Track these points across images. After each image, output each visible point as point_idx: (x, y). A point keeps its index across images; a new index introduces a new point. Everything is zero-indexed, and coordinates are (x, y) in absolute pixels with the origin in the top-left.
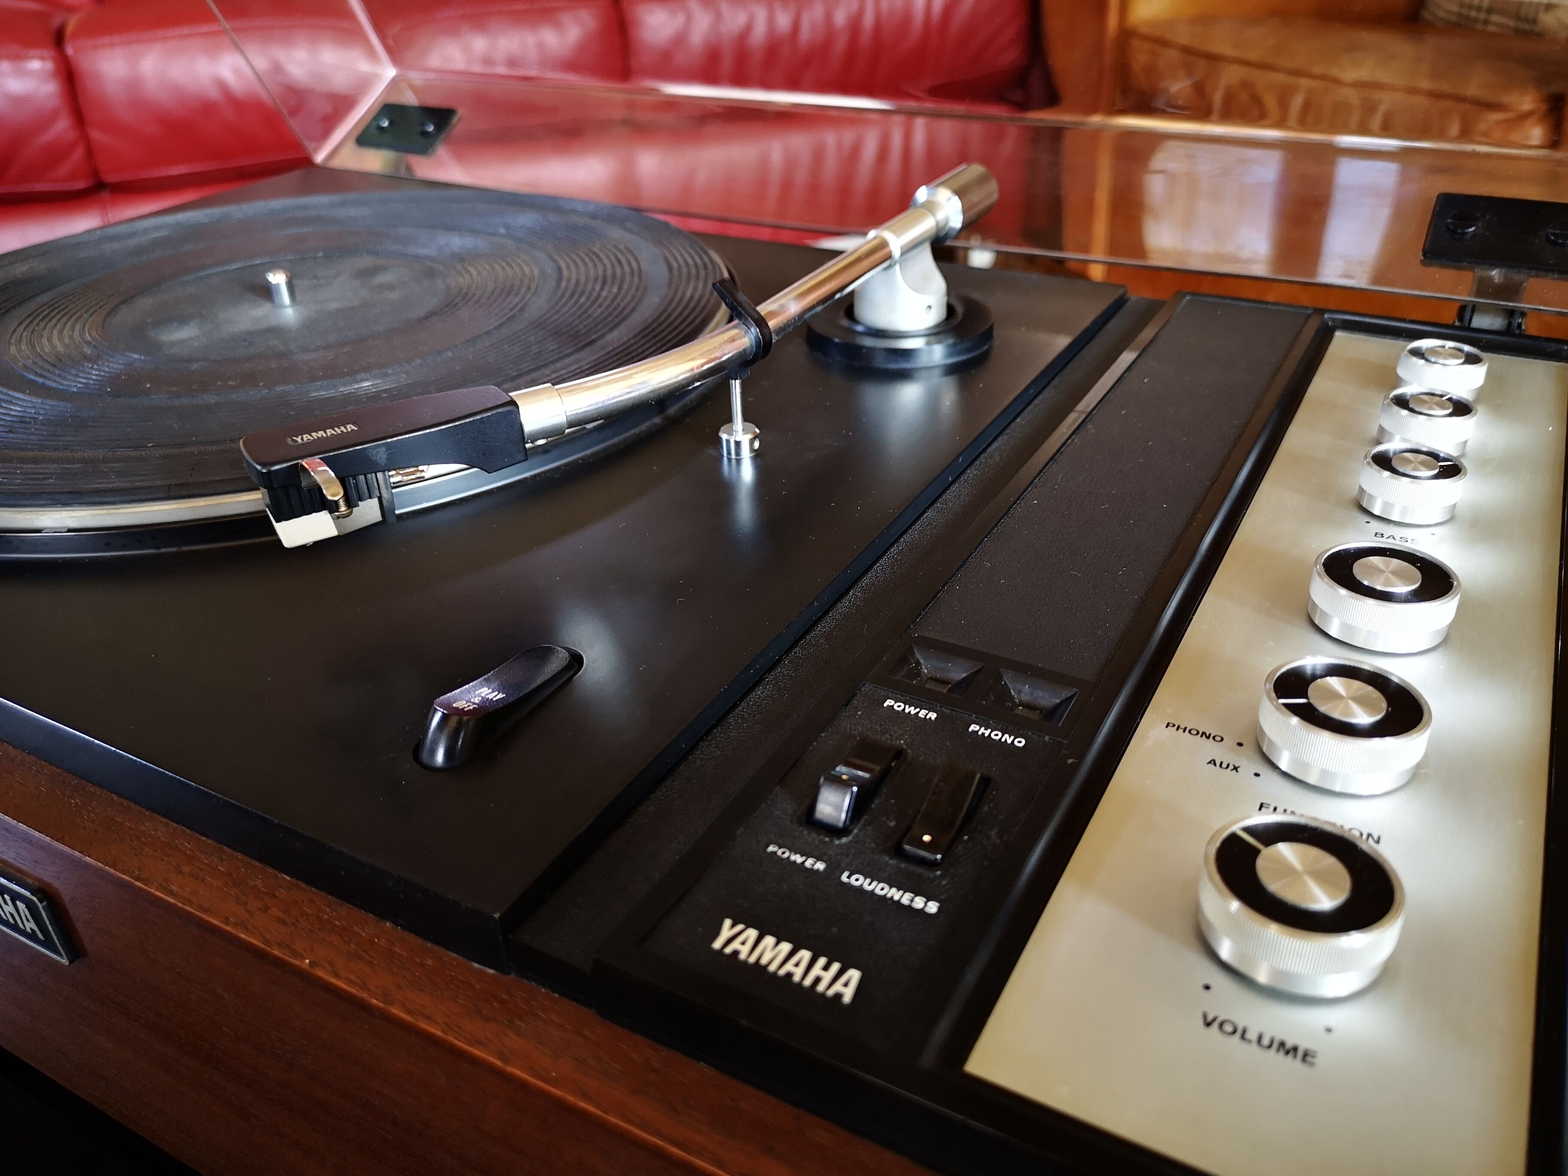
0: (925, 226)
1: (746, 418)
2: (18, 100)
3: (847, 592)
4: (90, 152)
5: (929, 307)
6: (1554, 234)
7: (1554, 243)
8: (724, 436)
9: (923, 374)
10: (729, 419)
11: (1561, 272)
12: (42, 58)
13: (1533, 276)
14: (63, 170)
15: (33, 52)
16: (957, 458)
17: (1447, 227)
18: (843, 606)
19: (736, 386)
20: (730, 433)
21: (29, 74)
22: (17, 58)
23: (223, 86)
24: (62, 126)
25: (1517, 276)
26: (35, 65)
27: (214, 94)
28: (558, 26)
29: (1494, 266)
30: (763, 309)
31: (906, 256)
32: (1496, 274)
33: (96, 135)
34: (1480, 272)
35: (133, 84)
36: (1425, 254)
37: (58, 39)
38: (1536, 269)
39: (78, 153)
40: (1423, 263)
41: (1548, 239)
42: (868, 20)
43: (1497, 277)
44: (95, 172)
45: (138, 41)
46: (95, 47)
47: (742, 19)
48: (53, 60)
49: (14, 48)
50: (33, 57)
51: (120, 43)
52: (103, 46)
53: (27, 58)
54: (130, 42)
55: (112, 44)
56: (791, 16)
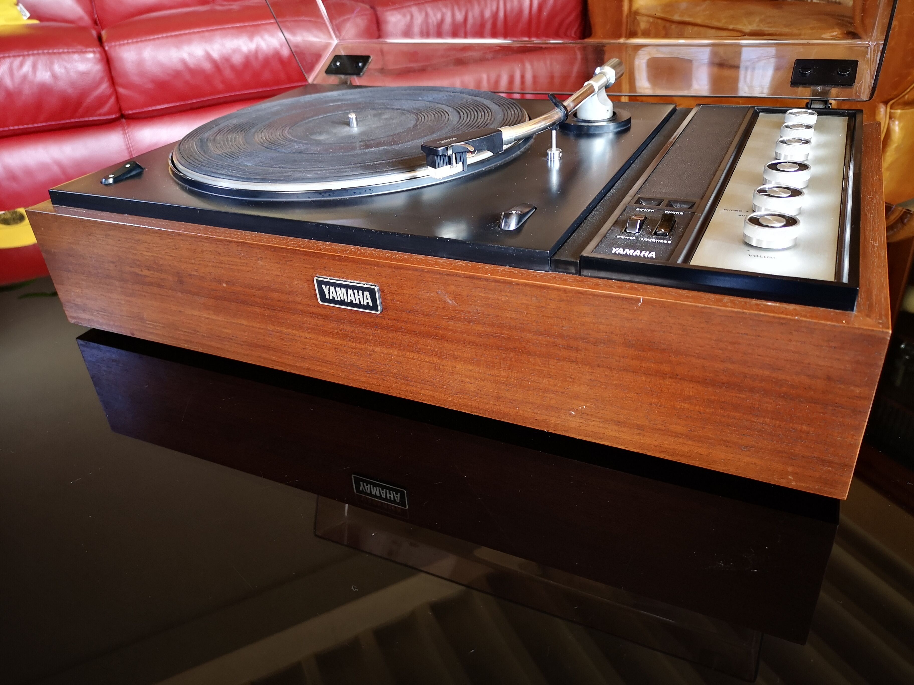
0: (603, 81)
1: (557, 147)
2: (83, 74)
3: (610, 190)
4: (118, 99)
5: (608, 110)
6: (840, 71)
7: (841, 74)
8: (549, 152)
9: (606, 135)
10: (551, 147)
11: (843, 85)
12: (94, 52)
13: (833, 88)
14: (106, 108)
15: (88, 49)
16: (633, 155)
17: (800, 72)
18: (610, 193)
19: (554, 133)
20: (551, 151)
21: (88, 60)
22: (82, 52)
24: (104, 87)
25: (827, 88)
26: (91, 56)
27: (180, 67)
29: (818, 84)
30: (565, 104)
31: (599, 91)
32: (819, 88)
33: (121, 90)
34: (813, 88)
35: (140, 63)
36: (791, 82)
37: (101, 41)
38: (834, 85)
39: (112, 100)
40: (791, 86)
41: (838, 73)
43: (820, 89)
44: (120, 110)
45: (141, 41)
46: (120, 45)
47: (439, 16)
48: (100, 53)
49: (79, 47)
50: (90, 52)
51: (133, 43)
52: (124, 44)
53: (86, 52)
54: (137, 42)
55: (128, 43)
56: (463, 13)
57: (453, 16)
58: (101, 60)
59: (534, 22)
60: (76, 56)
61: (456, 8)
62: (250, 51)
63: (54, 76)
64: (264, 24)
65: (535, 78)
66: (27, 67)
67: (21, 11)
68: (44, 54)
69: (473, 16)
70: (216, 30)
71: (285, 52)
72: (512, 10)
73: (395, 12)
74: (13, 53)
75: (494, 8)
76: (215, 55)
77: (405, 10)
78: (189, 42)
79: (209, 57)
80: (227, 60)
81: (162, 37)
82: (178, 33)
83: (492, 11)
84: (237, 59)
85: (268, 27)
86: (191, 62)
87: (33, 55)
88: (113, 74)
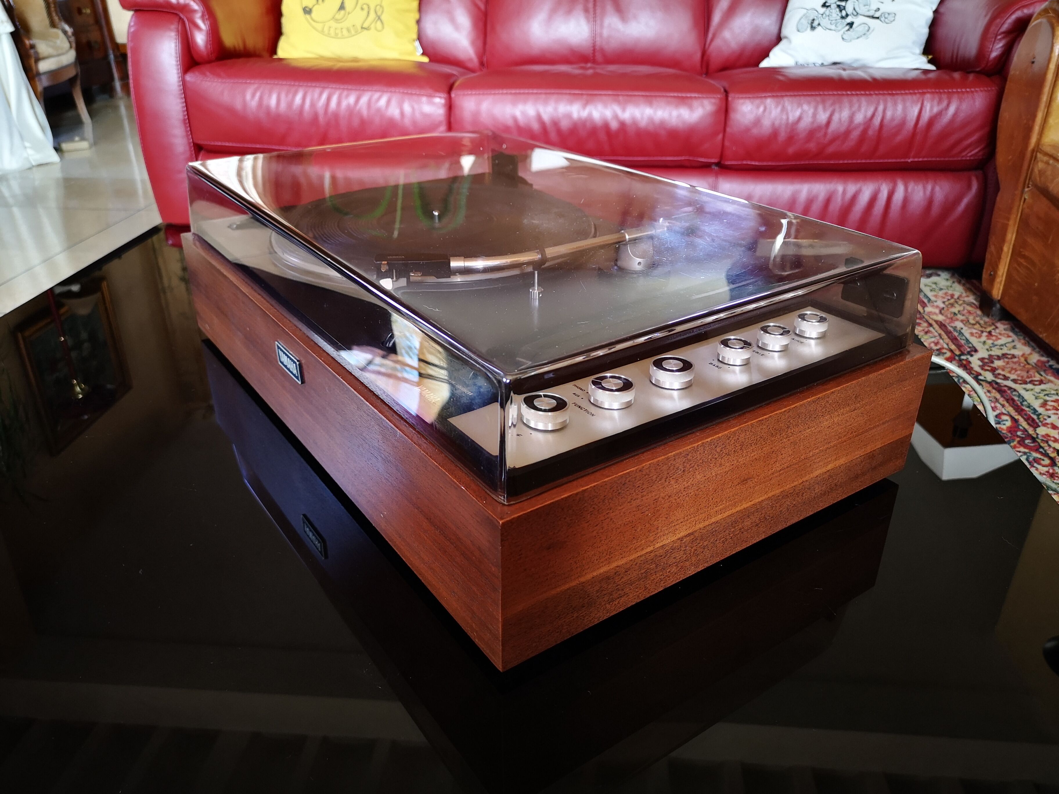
2: (425, 116)
12: (440, 97)
15: (438, 94)
21: (433, 104)
22: (430, 96)
23: (515, 120)
24: (442, 129)
26: (438, 100)
27: (510, 123)
28: (691, 107)
35: (476, 114)
37: (450, 89)
42: (877, 121)
45: (483, 94)
46: (464, 95)
47: (798, 113)
48: (445, 99)
49: (430, 91)
50: (437, 97)
51: (475, 94)
52: (468, 95)
53: (435, 97)
54: (479, 94)
55: (471, 94)
56: (827, 114)
57: (814, 115)
58: (445, 105)
59: (918, 138)
60: (424, 99)
61: (820, 108)
62: (580, 119)
63: (402, 114)
64: (601, 95)
65: (906, 201)
66: (383, 102)
67: (416, 48)
68: (399, 92)
69: (840, 119)
70: (553, 93)
71: (614, 125)
72: (893, 119)
73: (747, 101)
74: (375, 88)
75: (869, 113)
76: (546, 117)
77: (757, 101)
78: (525, 102)
79: (539, 118)
80: (555, 123)
81: (502, 94)
82: (518, 91)
83: (865, 117)
84: (565, 125)
85: (604, 98)
86: (522, 120)
87: (391, 92)
88: (452, 119)
